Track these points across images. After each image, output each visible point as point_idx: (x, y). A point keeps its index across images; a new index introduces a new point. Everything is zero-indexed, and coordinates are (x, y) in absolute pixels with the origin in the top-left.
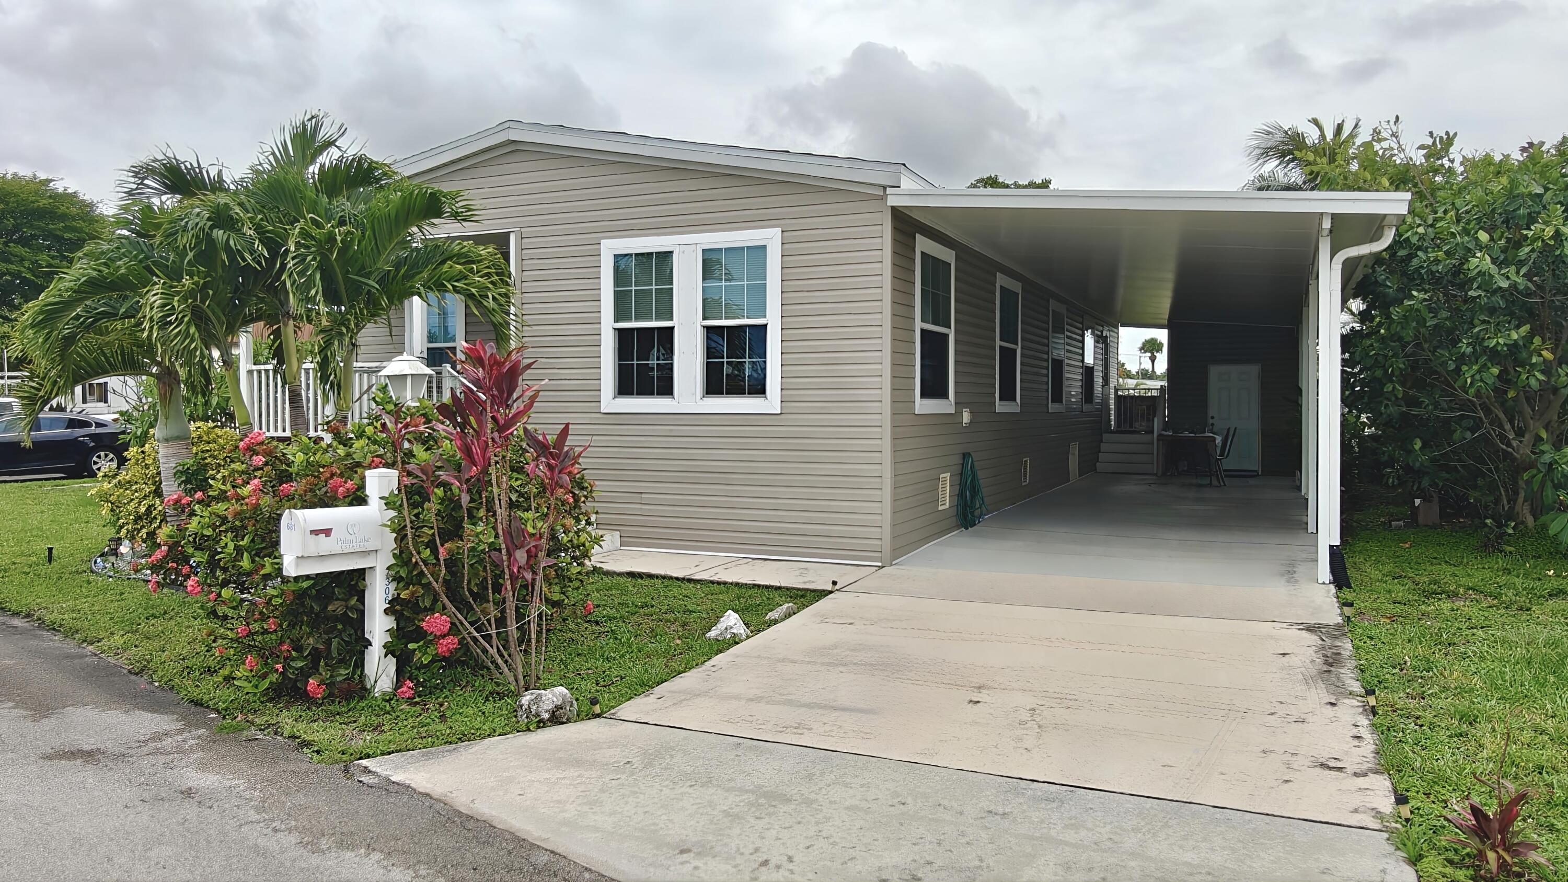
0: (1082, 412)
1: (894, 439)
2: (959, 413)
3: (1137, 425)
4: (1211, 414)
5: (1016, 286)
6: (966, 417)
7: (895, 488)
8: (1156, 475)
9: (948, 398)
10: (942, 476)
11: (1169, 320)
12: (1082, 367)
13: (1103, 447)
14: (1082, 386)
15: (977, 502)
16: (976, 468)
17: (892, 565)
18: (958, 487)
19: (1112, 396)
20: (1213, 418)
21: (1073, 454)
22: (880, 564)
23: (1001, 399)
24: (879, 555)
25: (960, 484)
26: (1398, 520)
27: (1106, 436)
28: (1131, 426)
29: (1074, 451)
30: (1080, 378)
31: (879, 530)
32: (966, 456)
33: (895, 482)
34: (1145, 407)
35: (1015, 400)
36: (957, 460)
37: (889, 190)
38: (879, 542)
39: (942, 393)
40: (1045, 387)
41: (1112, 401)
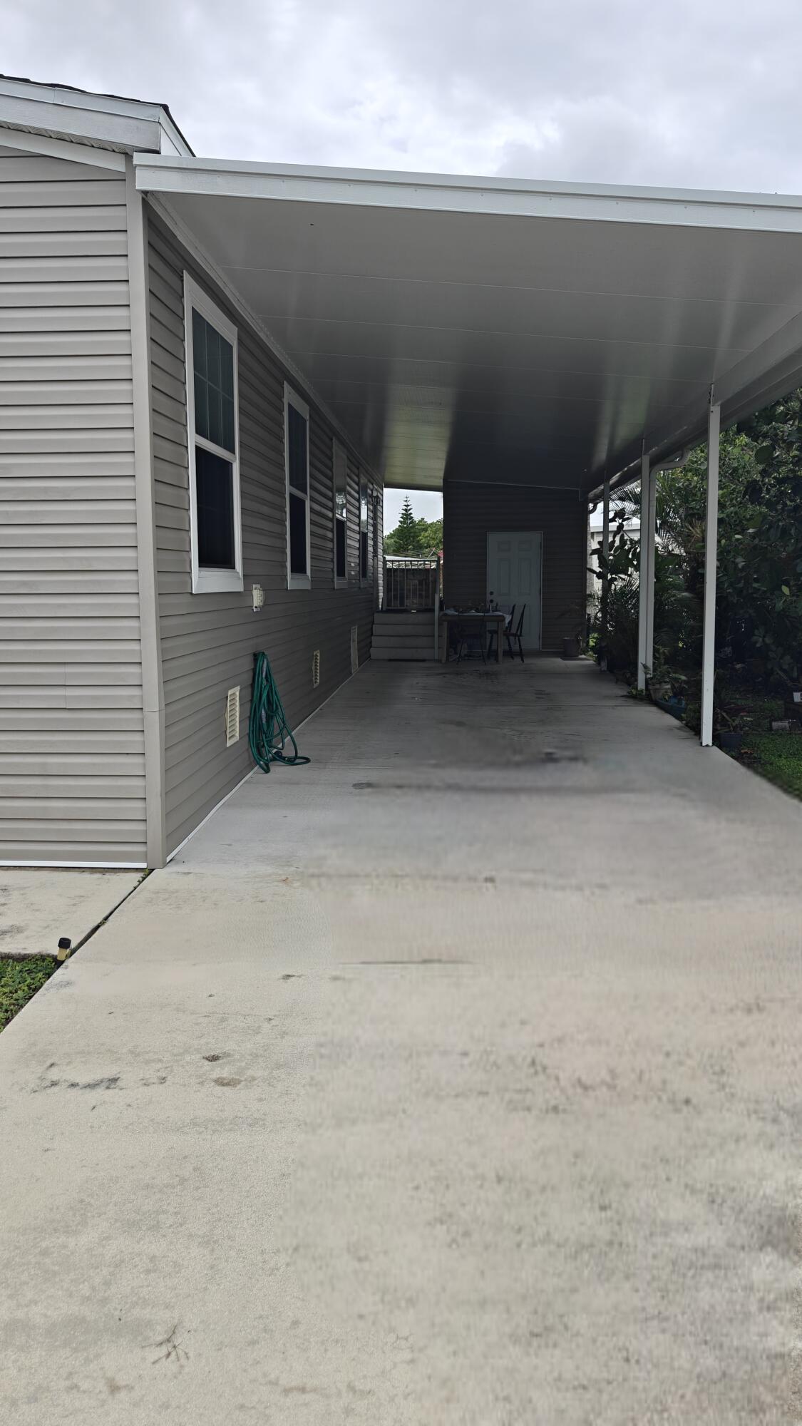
0: (360, 588)
1: (162, 639)
2: (248, 590)
3: (408, 602)
4: (489, 589)
5: (304, 410)
6: (257, 598)
7: (167, 726)
8: (439, 661)
9: (234, 568)
10: (230, 692)
11: (445, 480)
12: (359, 533)
13: (377, 629)
14: (359, 556)
15: (276, 725)
16: (272, 672)
17: (165, 865)
18: (248, 706)
19: (380, 570)
20: (492, 593)
21: (354, 641)
22: (143, 865)
23: (292, 571)
24: (140, 848)
25: (252, 701)
26: (781, 720)
27: (378, 617)
28: (402, 604)
29: (355, 635)
30: (358, 546)
31: (140, 804)
32: (256, 657)
33: (166, 716)
34: (417, 582)
35: (305, 572)
36: (247, 664)
37: (138, 158)
38: (140, 827)
39: (228, 563)
40: (330, 555)
41: (380, 576)
